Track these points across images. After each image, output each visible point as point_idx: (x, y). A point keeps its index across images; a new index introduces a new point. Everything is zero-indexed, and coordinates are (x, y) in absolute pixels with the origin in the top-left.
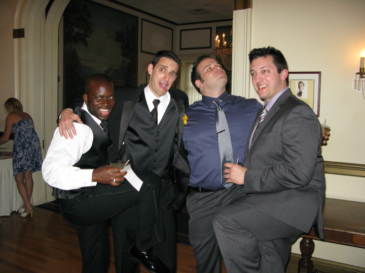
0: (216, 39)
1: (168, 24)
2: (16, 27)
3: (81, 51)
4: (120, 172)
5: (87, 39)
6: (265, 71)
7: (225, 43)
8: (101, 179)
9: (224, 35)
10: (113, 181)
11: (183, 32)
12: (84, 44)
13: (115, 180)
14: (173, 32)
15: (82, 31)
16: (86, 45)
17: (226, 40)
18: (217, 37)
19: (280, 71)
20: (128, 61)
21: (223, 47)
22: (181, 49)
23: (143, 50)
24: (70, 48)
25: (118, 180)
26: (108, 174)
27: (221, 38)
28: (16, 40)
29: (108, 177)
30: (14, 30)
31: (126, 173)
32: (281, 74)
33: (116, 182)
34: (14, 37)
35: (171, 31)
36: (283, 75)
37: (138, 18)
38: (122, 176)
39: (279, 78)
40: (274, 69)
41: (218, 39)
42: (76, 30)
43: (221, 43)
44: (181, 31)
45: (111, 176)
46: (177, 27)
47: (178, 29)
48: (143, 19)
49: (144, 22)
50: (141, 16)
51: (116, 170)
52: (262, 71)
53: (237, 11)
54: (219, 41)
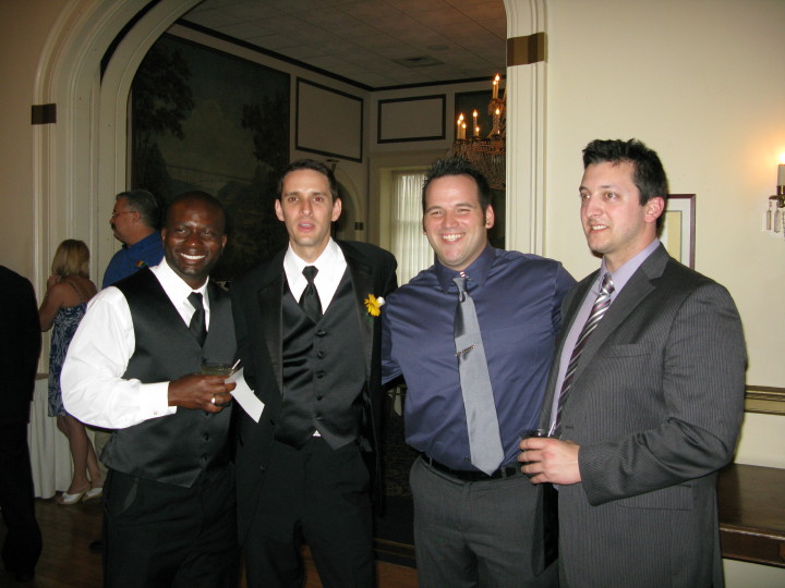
0: (459, 122)
1: (354, 89)
2: (38, 101)
3: (169, 149)
4: (223, 384)
5: (181, 122)
6: (610, 195)
7: (477, 129)
8: (186, 400)
9: (475, 114)
10: (210, 401)
11: (383, 105)
12: (176, 133)
13: (213, 400)
14: (362, 105)
15: (171, 106)
16: (181, 135)
17: (479, 124)
18: (462, 117)
19: (644, 200)
20: (269, 168)
21: (474, 138)
22: (380, 141)
23: (299, 145)
24: (146, 141)
25: (221, 400)
26: (200, 390)
27: (469, 120)
28: (38, 128)
29: (199, 394)
30: (33, 107)
31: (234, 386)
32: (646, 208)
33: (215, 404)
34: (33, 123)
35: (359, 103)
36: (650, 209)
37: (288, 76)
38: (227, 391)
39: (641, 216)
40: (631, 194)
41: (463, 122)
42: (159, 103)
43: (470, 130)
44: (381, 102)
45: (206, 392)
46: (373, 94)
47: (372, 99)
48: (299, 80)
49: (301, 84)
50: (295, 72)
51: (216, 380)
52: (604, 194)
53: (515, 67)
54: (464, 126)
